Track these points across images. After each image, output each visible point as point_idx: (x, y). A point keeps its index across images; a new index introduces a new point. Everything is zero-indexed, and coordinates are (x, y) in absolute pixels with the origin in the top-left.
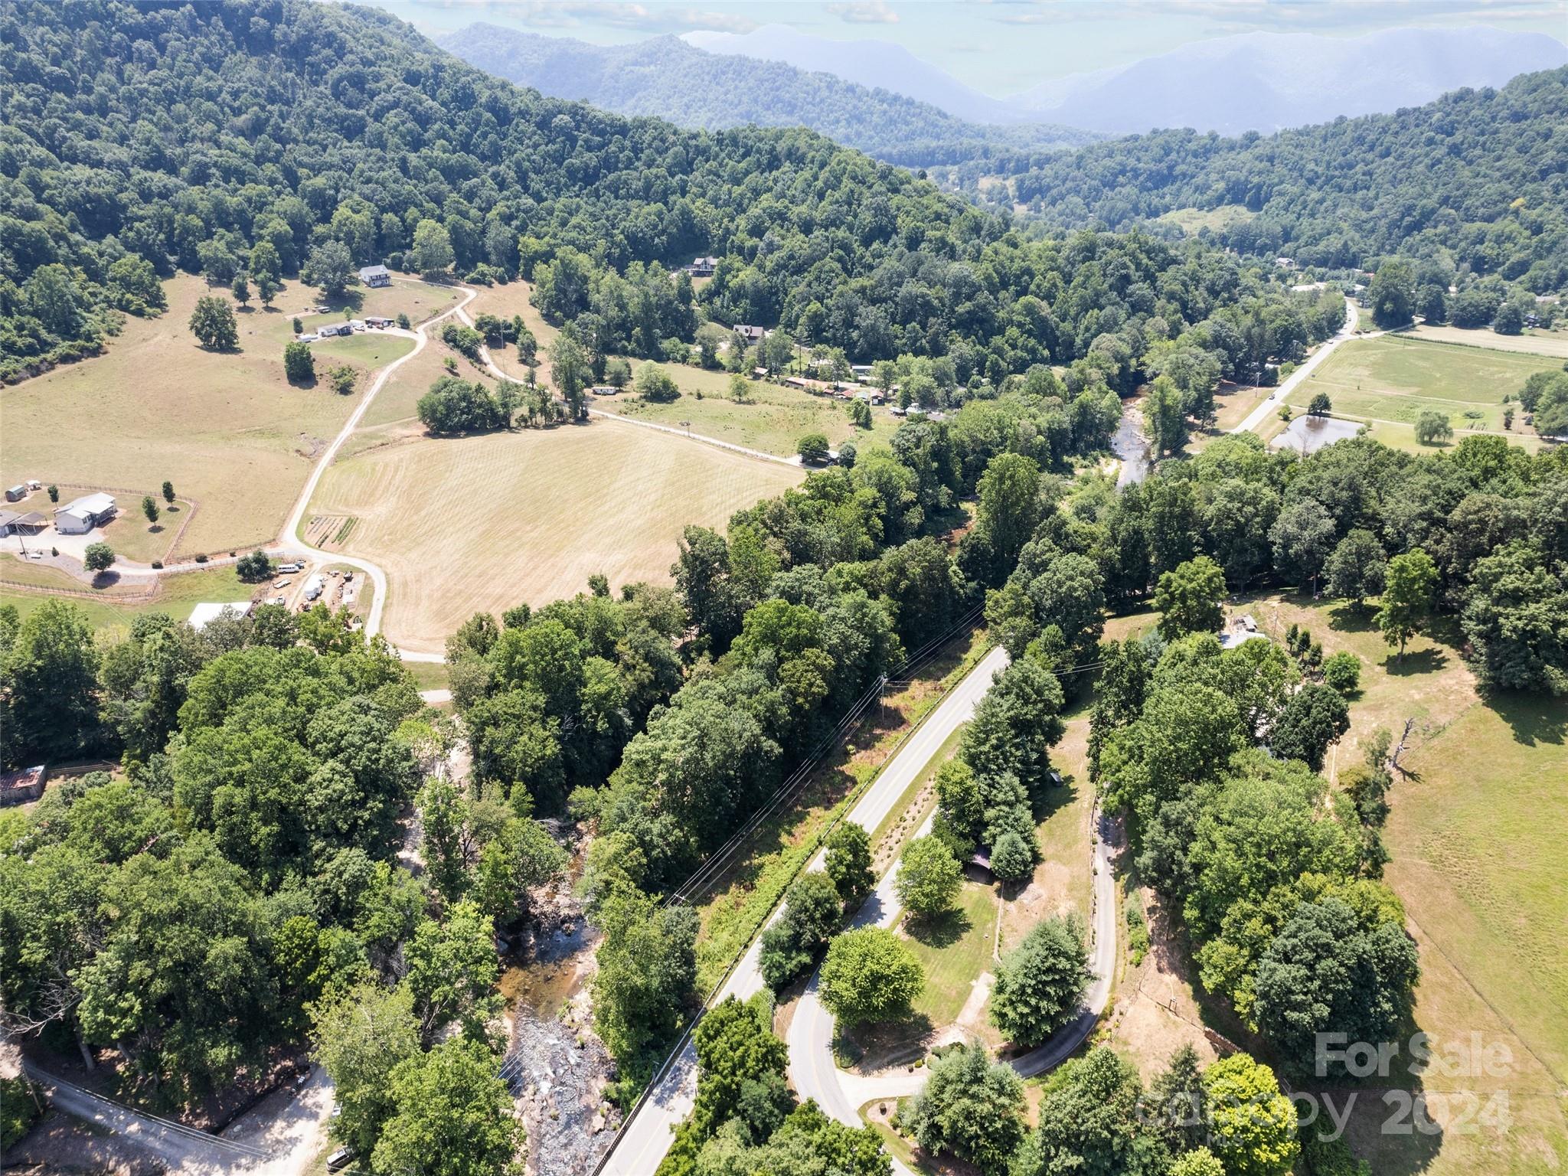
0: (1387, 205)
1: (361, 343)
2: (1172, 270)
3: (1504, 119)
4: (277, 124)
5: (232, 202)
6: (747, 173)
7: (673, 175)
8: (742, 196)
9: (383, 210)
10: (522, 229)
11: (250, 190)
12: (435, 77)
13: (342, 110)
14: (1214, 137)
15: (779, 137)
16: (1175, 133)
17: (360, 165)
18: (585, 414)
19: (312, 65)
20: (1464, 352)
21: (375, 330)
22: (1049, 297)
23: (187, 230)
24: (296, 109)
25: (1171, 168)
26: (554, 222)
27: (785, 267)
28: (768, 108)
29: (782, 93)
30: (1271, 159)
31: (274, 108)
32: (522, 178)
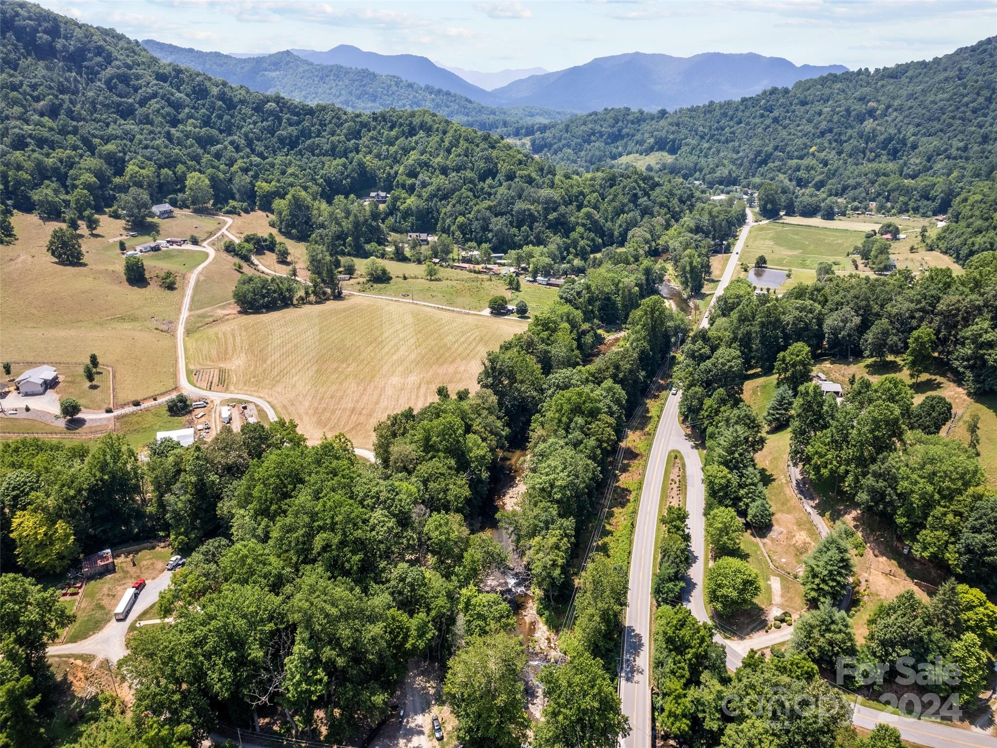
0: (747, 151)
1: (169, 256)
2: (658, 190)
3: (797, 104)
4: (69, 108)
5: (49, 161)
6: (397, 138)
7: (349, 140)
8: (396, 152)
9: (160, 167)
10: (256, 177)
11: (59, 153)
12: (177, 77)
13: (116, 99)
14: (642, 112)
15: (413, 115)
16: (619, 110)
17: (138, 136)
18: (340, 293)
19: (87, 68)
20: (813, 230)
21: (175, 247)
22: (596, 207)
23: (19, 183)
24: (80, 98)
25: (620, 131)
26: (277, 173)
27: (435, 196)
28: (359, 98)
29: (367, 89)
30: (678, 125)
31: (66, 97)
32: (250, 144)
